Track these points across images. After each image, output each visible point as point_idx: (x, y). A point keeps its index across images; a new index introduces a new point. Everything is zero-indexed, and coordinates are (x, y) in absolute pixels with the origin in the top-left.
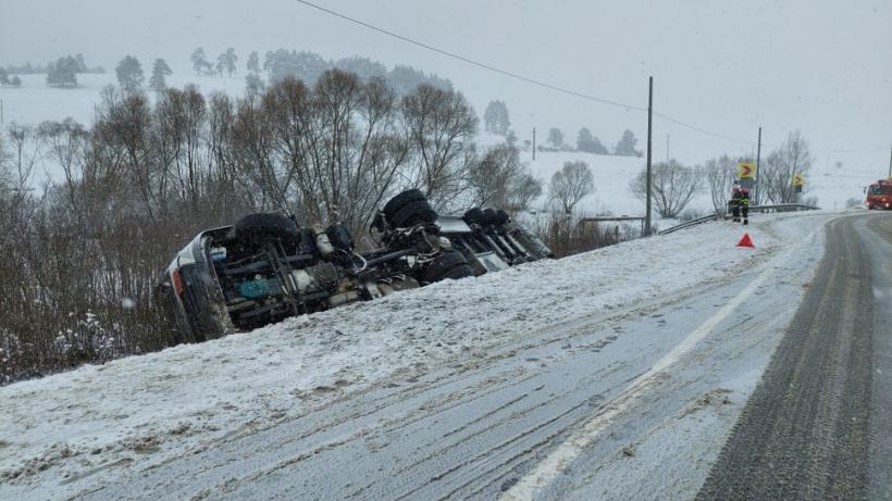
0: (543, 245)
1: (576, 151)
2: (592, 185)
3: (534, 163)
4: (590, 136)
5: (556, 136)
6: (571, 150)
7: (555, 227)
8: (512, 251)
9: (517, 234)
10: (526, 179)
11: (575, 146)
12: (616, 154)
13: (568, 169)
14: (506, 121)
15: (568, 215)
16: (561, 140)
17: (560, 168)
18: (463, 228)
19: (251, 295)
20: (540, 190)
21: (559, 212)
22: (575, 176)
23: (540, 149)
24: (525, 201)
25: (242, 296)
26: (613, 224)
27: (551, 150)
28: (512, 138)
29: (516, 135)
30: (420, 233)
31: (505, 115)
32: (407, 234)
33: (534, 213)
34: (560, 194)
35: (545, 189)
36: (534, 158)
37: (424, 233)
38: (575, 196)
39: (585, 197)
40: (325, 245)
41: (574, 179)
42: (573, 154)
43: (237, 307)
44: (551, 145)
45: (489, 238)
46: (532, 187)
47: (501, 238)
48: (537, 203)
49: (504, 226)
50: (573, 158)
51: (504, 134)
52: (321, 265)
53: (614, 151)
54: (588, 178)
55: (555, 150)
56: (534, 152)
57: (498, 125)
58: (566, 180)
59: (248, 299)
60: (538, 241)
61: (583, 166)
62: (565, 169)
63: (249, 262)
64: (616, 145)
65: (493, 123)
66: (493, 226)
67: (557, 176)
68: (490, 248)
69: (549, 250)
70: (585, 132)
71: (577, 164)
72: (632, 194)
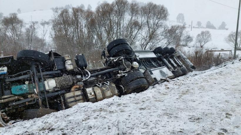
0: (190, 62)
1: (205, 28)
2: (211, 39)
3: (191, 31)
4: (210, 24)
5: (199, 24)
6: (204, 28)
7: (196, 53)
8: (175, 65)
9: (179, 57)
10: (188, 36)
11: (205, 27)
12: (219, 29)
13: (203, 33)
14: (183, 19)
15: (202, 48)
16: (200, 25)
17: (200, 33)
18: (153, 55)
19: (18, 93)
20: (192, 40)
21: (198, 47)
22: (205, 35)
23: (194, 27)
24: (187, 43)
25: (12, 94)
26: (218, 52)
27: (197, 28)
28: (185, 24)
29: (186, 23)
30: (121, 60)
31: (183, 17)
32: (115, 60)
33: (190, 47)
34: (199, 41)
35: (194, 39)
36: (191, 30)
37: (123, 61)
38: (205, 42)
39: (208, 42)
40: (69, 66)
41: (204, 36)
42: (204, 29)
43: (6, 100)
44: (197, 26)
45: (165, 59)
46: (189, 39)
47: (171, 60)
48: (191, 44)
49: (173, 54)
50: (204, 30)
51: (183, 23)
52: (65, 76)
53: (218, 28)
54: (209, 36)
55: (198, 28)
56: (191, 28)
57: (181, 21)
58: (201, 37)
59: (15, 95)
60: (188, 60)
61: (208, 32)
62: (201, 33)
63: (20, 75)
64: (219, 26)
65: (179, 20)
66: (168, 55)
67: (199, 35)
68: (164, 64)
69: (192, 65)
70: (209, 22)
71: (206, 32)
72: (225, 42)
